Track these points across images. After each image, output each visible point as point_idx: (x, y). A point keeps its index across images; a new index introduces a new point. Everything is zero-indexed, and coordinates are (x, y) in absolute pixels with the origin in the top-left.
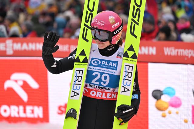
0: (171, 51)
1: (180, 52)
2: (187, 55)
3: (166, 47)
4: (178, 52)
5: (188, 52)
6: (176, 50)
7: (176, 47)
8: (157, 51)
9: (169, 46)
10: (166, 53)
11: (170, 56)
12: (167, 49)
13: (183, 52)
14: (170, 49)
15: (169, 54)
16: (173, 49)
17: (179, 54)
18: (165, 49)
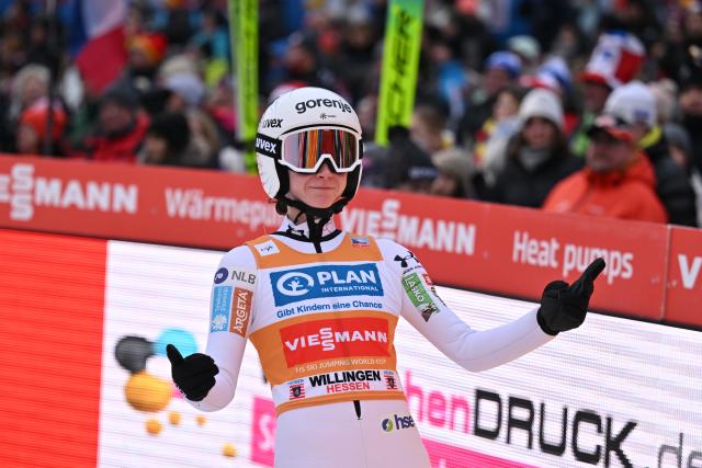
0: (191, 203)
1: (223, 209)
2: (244, 220)
3: (174, 188)
4: (213, 209)
5: (247, 210)
6: (210, 202)
7: (210, 191)
8: (141, 201)
9: (185, 186)
10: (171, 210)
11: (188, 218)
12: (178, 194)
13: (231, 209)
14: (188, 195)
15: (183, 212)
16: (196, 195)
17: (218, 215)
18: (168, 194)
